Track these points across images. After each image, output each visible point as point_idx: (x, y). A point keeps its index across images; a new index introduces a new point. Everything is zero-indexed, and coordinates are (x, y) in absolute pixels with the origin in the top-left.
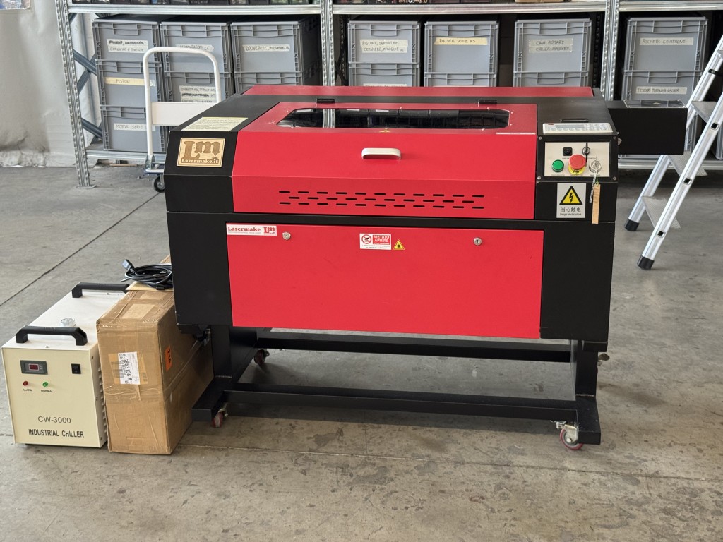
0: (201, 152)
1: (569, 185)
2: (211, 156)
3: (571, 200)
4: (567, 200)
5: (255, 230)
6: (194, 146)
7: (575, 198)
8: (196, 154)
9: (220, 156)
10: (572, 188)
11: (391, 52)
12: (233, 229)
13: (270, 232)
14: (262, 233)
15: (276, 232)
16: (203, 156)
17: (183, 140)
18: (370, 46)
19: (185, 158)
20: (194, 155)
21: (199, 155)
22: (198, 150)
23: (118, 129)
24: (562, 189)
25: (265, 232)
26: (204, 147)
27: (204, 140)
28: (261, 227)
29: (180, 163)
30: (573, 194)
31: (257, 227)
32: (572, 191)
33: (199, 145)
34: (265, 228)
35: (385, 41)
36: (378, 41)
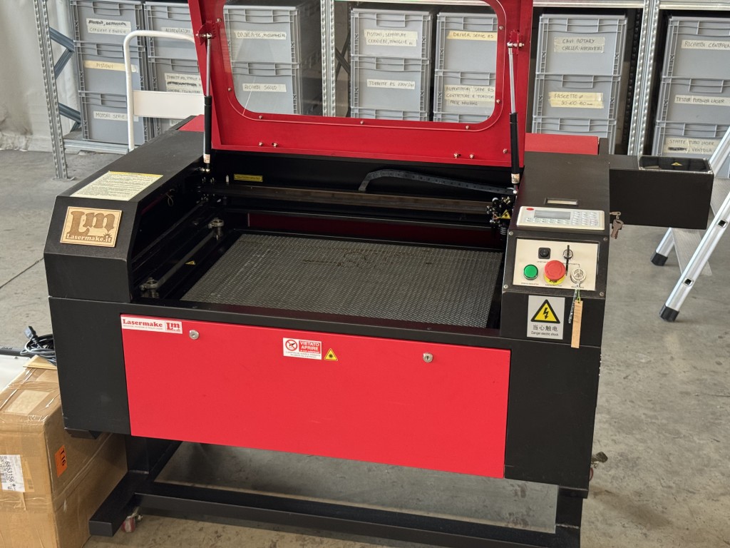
0: (91, 226)
1: (543, 299)
2: (102, 232)
3: (546, 317)
4: (541, 316)
5: (155, 325)
6: (84, 218)
7: (550, 314)
8: (85, 229)
9: (114, 233)
10: (546, 302)
11: (398, 44)
12: (129, 323)
13: (174, 328)
14: (164, 329)
15: (181, 328)
16: (93, 231)
17: (71, 209)
18: (376, 38)
19: (72, 233)
20: (82, 229)
21: (88, 230)
22: (88, 224)
23: (98, 117)
24: (534, 303)
25: (168, 328)
26: (95, 219)
27: (96, 211)
28: (163, 322)
29: (65, 239)
30: (549, 310)
31: (158, 321)
32: (546, 306)
33: (90, 216)
34: (168, 324)
35: (392, 32)
36: (384, 32)
